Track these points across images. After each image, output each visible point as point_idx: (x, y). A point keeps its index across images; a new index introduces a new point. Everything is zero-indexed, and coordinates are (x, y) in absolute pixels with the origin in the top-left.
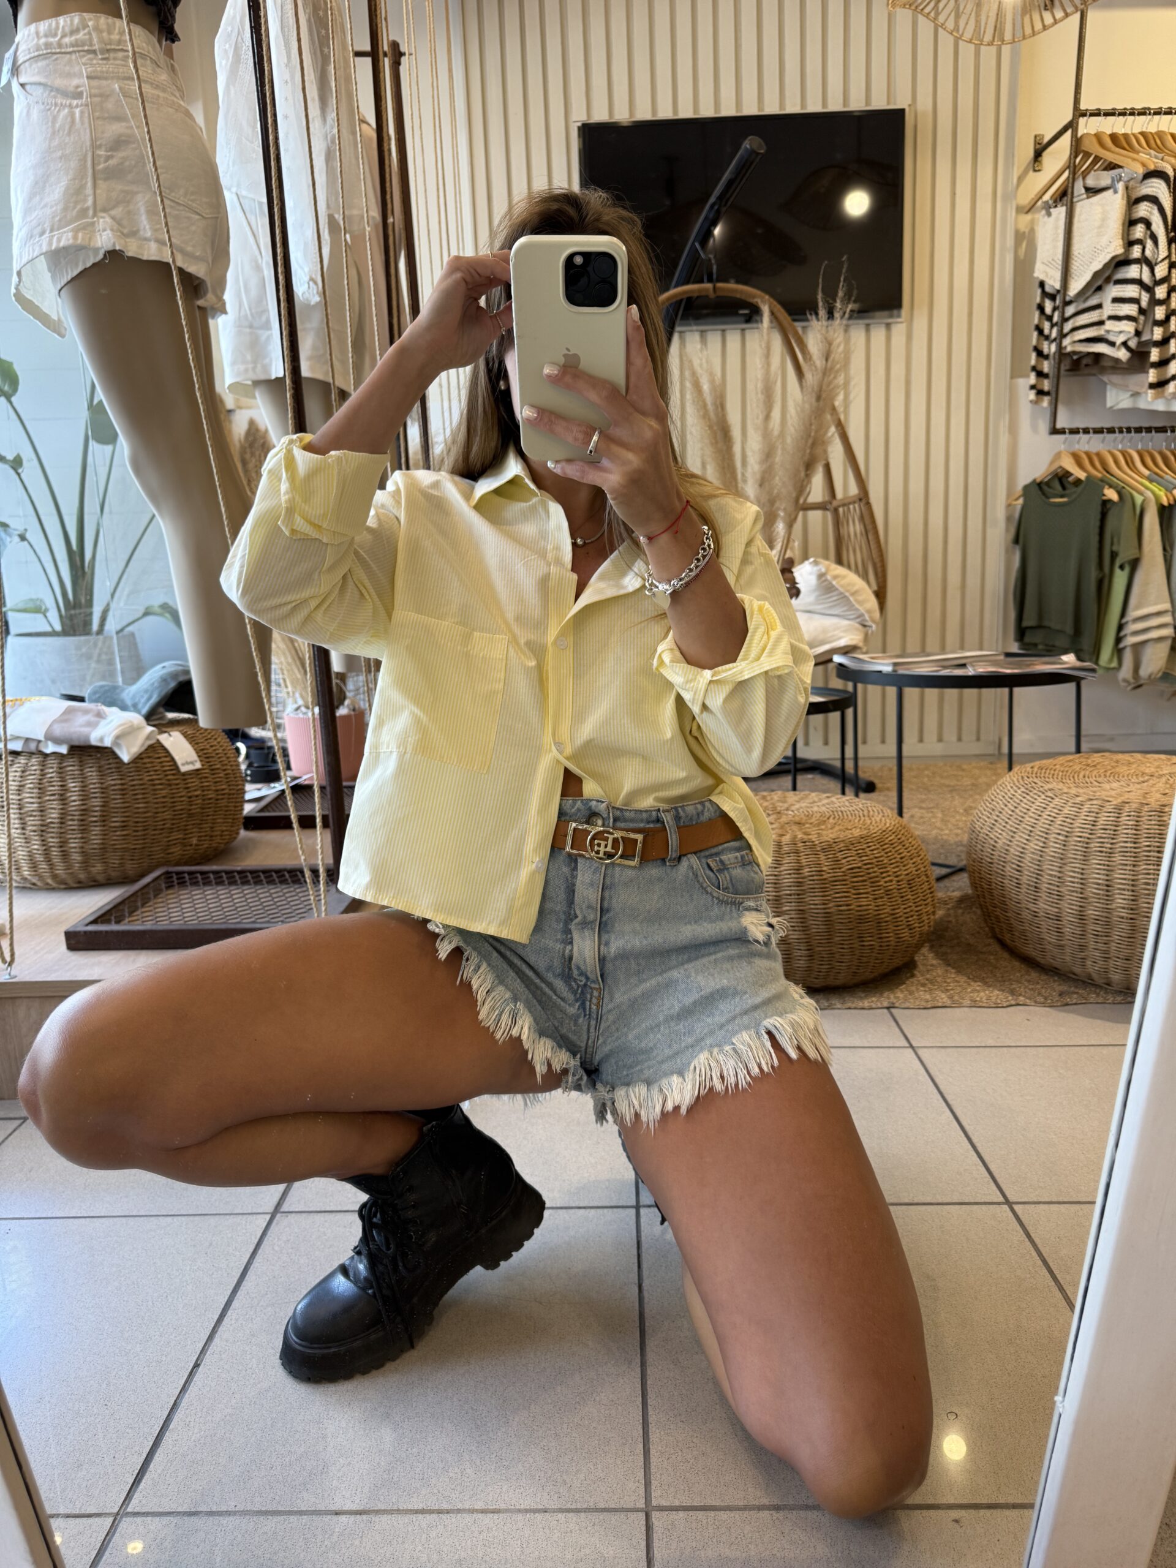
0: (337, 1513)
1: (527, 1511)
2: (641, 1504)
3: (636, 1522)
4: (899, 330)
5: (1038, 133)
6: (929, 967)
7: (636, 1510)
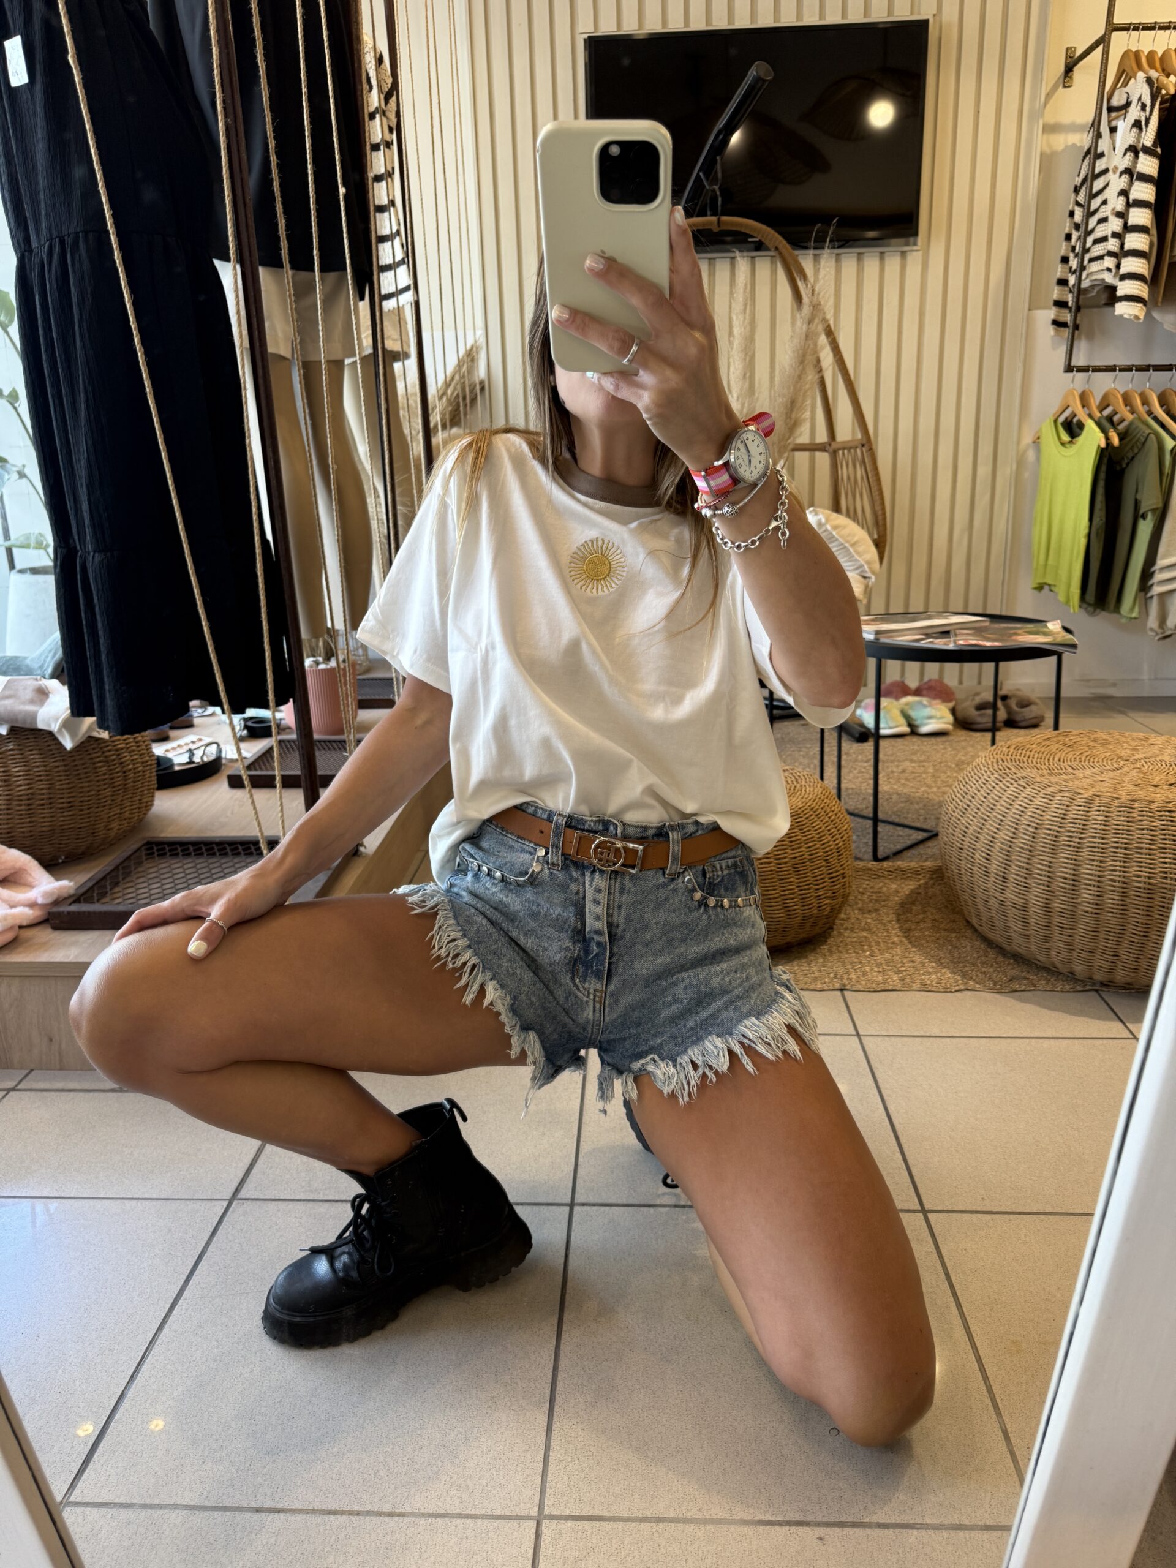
0: (258, 1511)
1: (430, 1515)
2: (534, 1513)
3: (527, 1531)
4: (915, 258)
5: (1069, 46)
6: (890, 945)
7: (529, 1518)
